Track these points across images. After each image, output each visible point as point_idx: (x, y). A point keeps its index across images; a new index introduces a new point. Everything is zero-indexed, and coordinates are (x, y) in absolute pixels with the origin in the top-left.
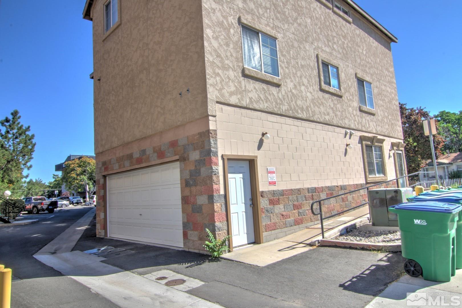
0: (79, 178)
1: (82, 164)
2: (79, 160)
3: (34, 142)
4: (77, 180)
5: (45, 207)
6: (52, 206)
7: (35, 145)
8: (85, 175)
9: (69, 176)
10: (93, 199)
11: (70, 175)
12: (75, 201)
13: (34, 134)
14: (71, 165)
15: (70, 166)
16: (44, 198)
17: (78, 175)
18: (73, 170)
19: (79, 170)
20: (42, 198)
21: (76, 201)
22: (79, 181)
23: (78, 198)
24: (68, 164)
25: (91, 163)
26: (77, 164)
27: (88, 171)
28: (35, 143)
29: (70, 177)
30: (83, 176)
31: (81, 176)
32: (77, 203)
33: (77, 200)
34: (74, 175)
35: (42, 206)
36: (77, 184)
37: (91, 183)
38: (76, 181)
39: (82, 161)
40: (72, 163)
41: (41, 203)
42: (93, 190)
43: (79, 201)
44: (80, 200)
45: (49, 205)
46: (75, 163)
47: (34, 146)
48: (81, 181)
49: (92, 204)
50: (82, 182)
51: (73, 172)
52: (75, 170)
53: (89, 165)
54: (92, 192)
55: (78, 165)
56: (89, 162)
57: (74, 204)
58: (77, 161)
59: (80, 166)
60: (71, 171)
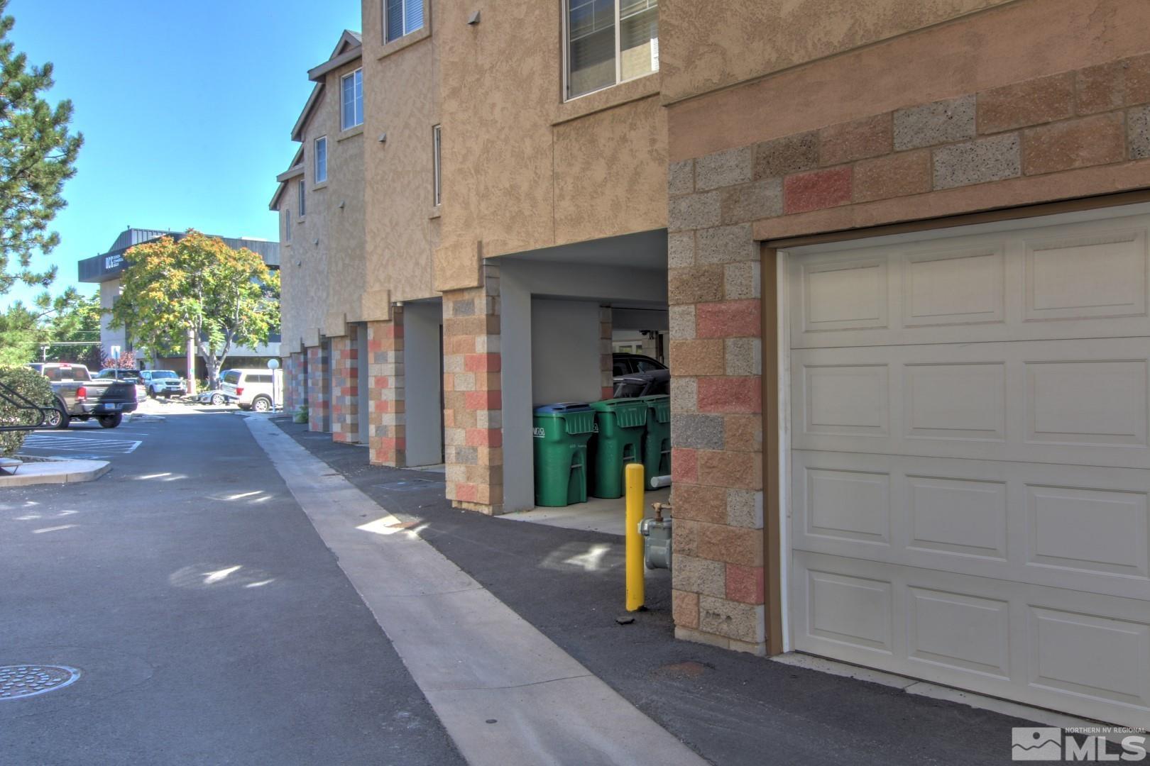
0: (176, 306)
1: (186, 257)
2: (175, 242)
3: (72, 132)
4: (172, 311)
5: (90, 404)
6: (116, 403)
7: (78, 142)
8: (196, 297)
9: (143, 298)
10: (235, 382)
11: (147, 295)
12: (161, 385)
13: (69, 102)
14: (149, 259)
15: (144, 261)
16: (84, 370)
17: (172, 295)
18: (158, 276)
19: (178, 277)
20: (74, 369)
21: (165, 386)
22: (175, 316)
23: (170, 377)
24: (138, 254)
25: (219, 256)
26: (169, 256)
27: (207, 283)
28: (80, 135)
29: (147, 302)
30: (192, 300)
31: (185, 300)
32: (167, 393)
33: (168, 383)
34: (159, 296)
35: (80, 401)
36: (171, 327)
37: (215, 327)
38: (166, 316)
39: (185, 247)
40: (151, 251)
41: (79, 391)
42: (225, 351)
43: (174, 388)
44: (177, 383)
45: (105, 398)
46: (162, 253)
47: (75, 150)
48: (182, 317)
49: (231, 400)
50: (186, 320)
51: (155, 285)
52: (164, 277)
53: (211, 263)
54: (219, 358)
55: (173, 261)
56: (213, 249)
57: (158, 397)
58: (171, 247)
59: (179, 265)
60: (150, 281)
